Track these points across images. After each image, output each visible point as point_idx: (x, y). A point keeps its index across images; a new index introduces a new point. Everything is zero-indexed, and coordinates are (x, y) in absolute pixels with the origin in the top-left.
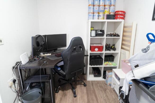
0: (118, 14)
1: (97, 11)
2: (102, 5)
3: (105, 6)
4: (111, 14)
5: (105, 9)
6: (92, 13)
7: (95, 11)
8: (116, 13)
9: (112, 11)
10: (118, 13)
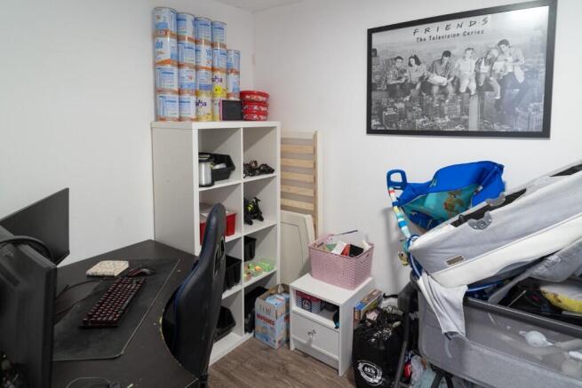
0: (252, 102)
1: (192, 87)
2: (206, 68)
3: (213, 69)
4: (232, 99)
5: (213, 80)
6: (174, 92)
7: (185, 87)
8: (248, 97)
9: (234, 90)
10: (254, 98)
